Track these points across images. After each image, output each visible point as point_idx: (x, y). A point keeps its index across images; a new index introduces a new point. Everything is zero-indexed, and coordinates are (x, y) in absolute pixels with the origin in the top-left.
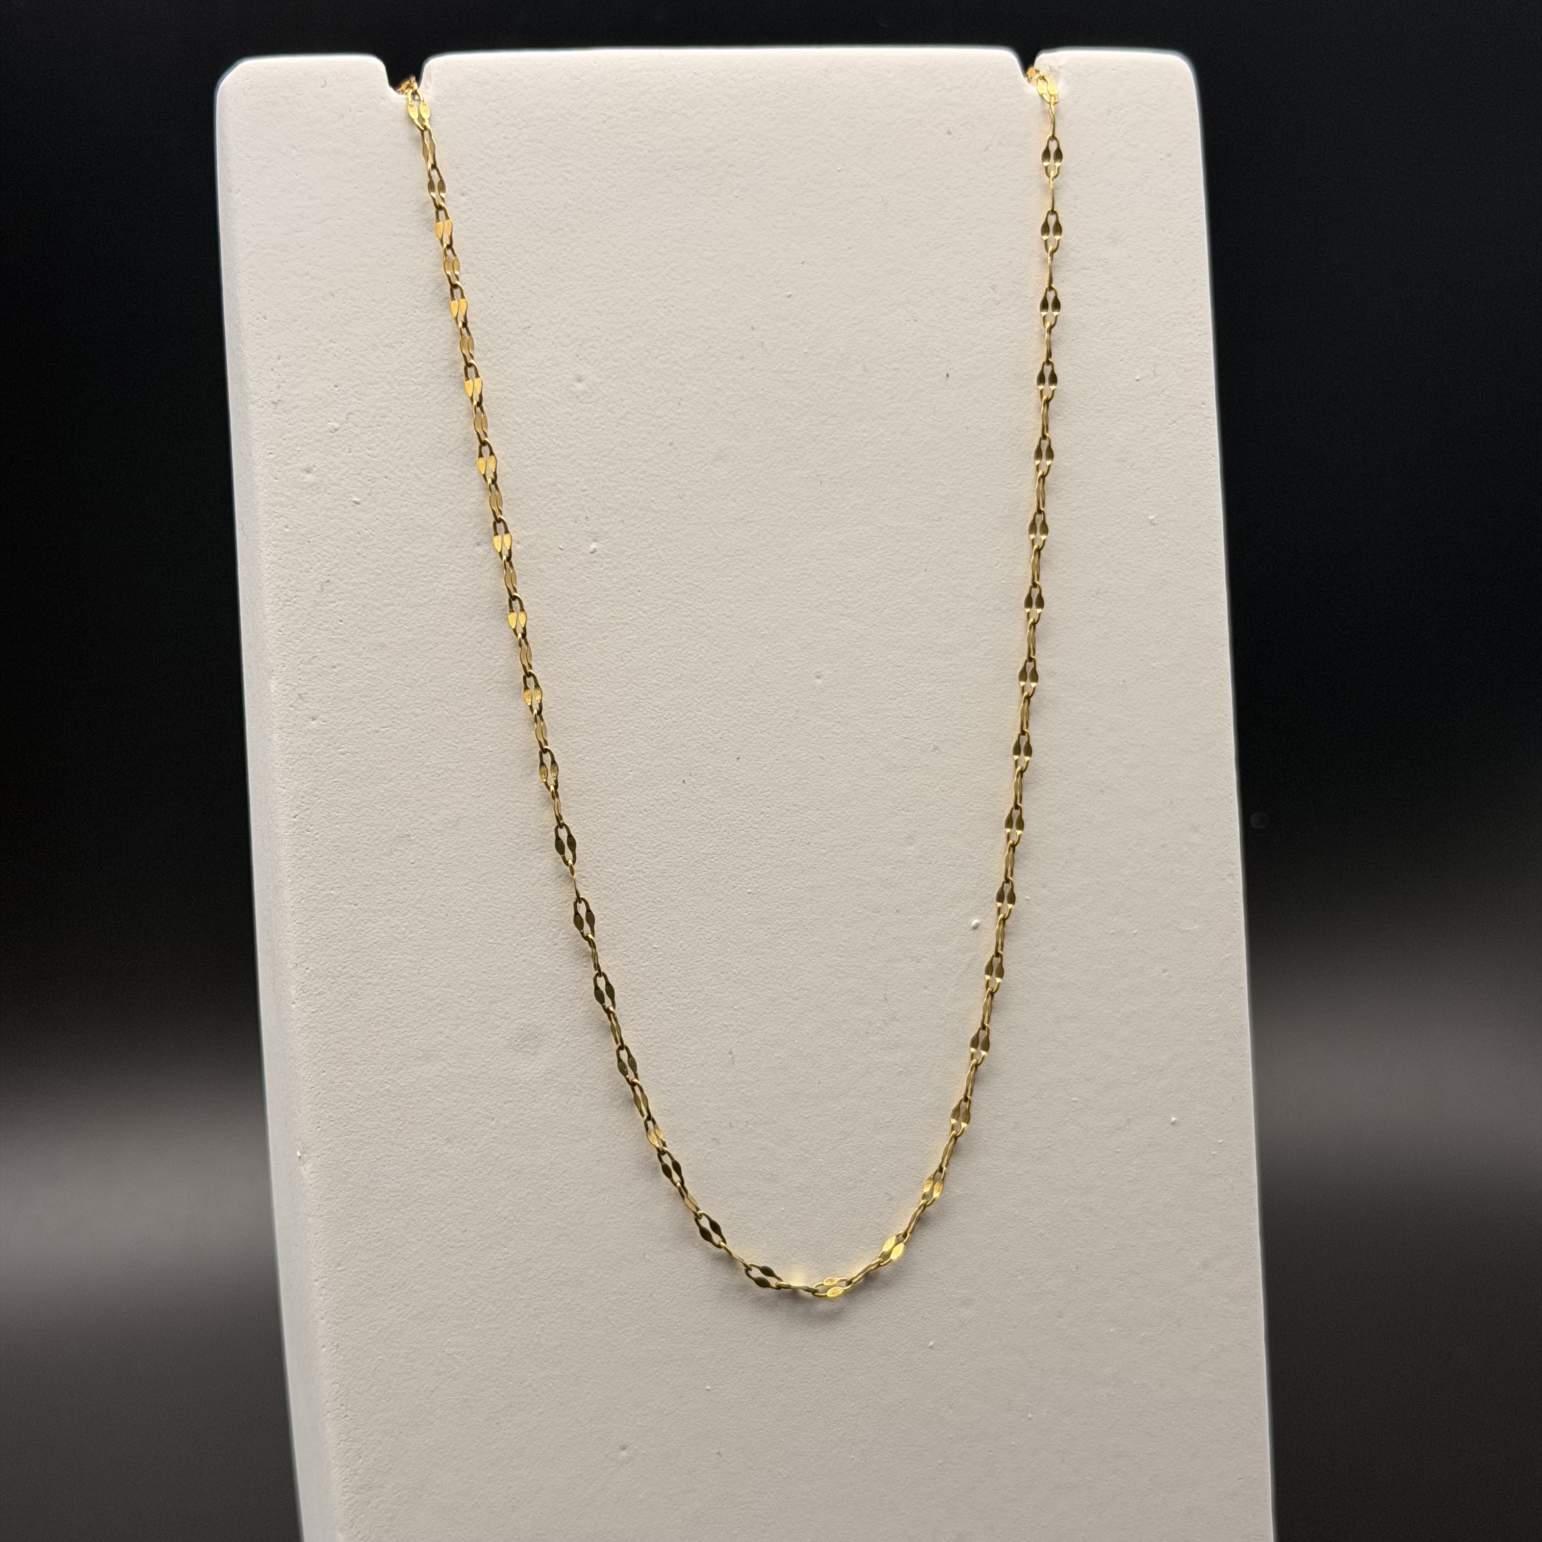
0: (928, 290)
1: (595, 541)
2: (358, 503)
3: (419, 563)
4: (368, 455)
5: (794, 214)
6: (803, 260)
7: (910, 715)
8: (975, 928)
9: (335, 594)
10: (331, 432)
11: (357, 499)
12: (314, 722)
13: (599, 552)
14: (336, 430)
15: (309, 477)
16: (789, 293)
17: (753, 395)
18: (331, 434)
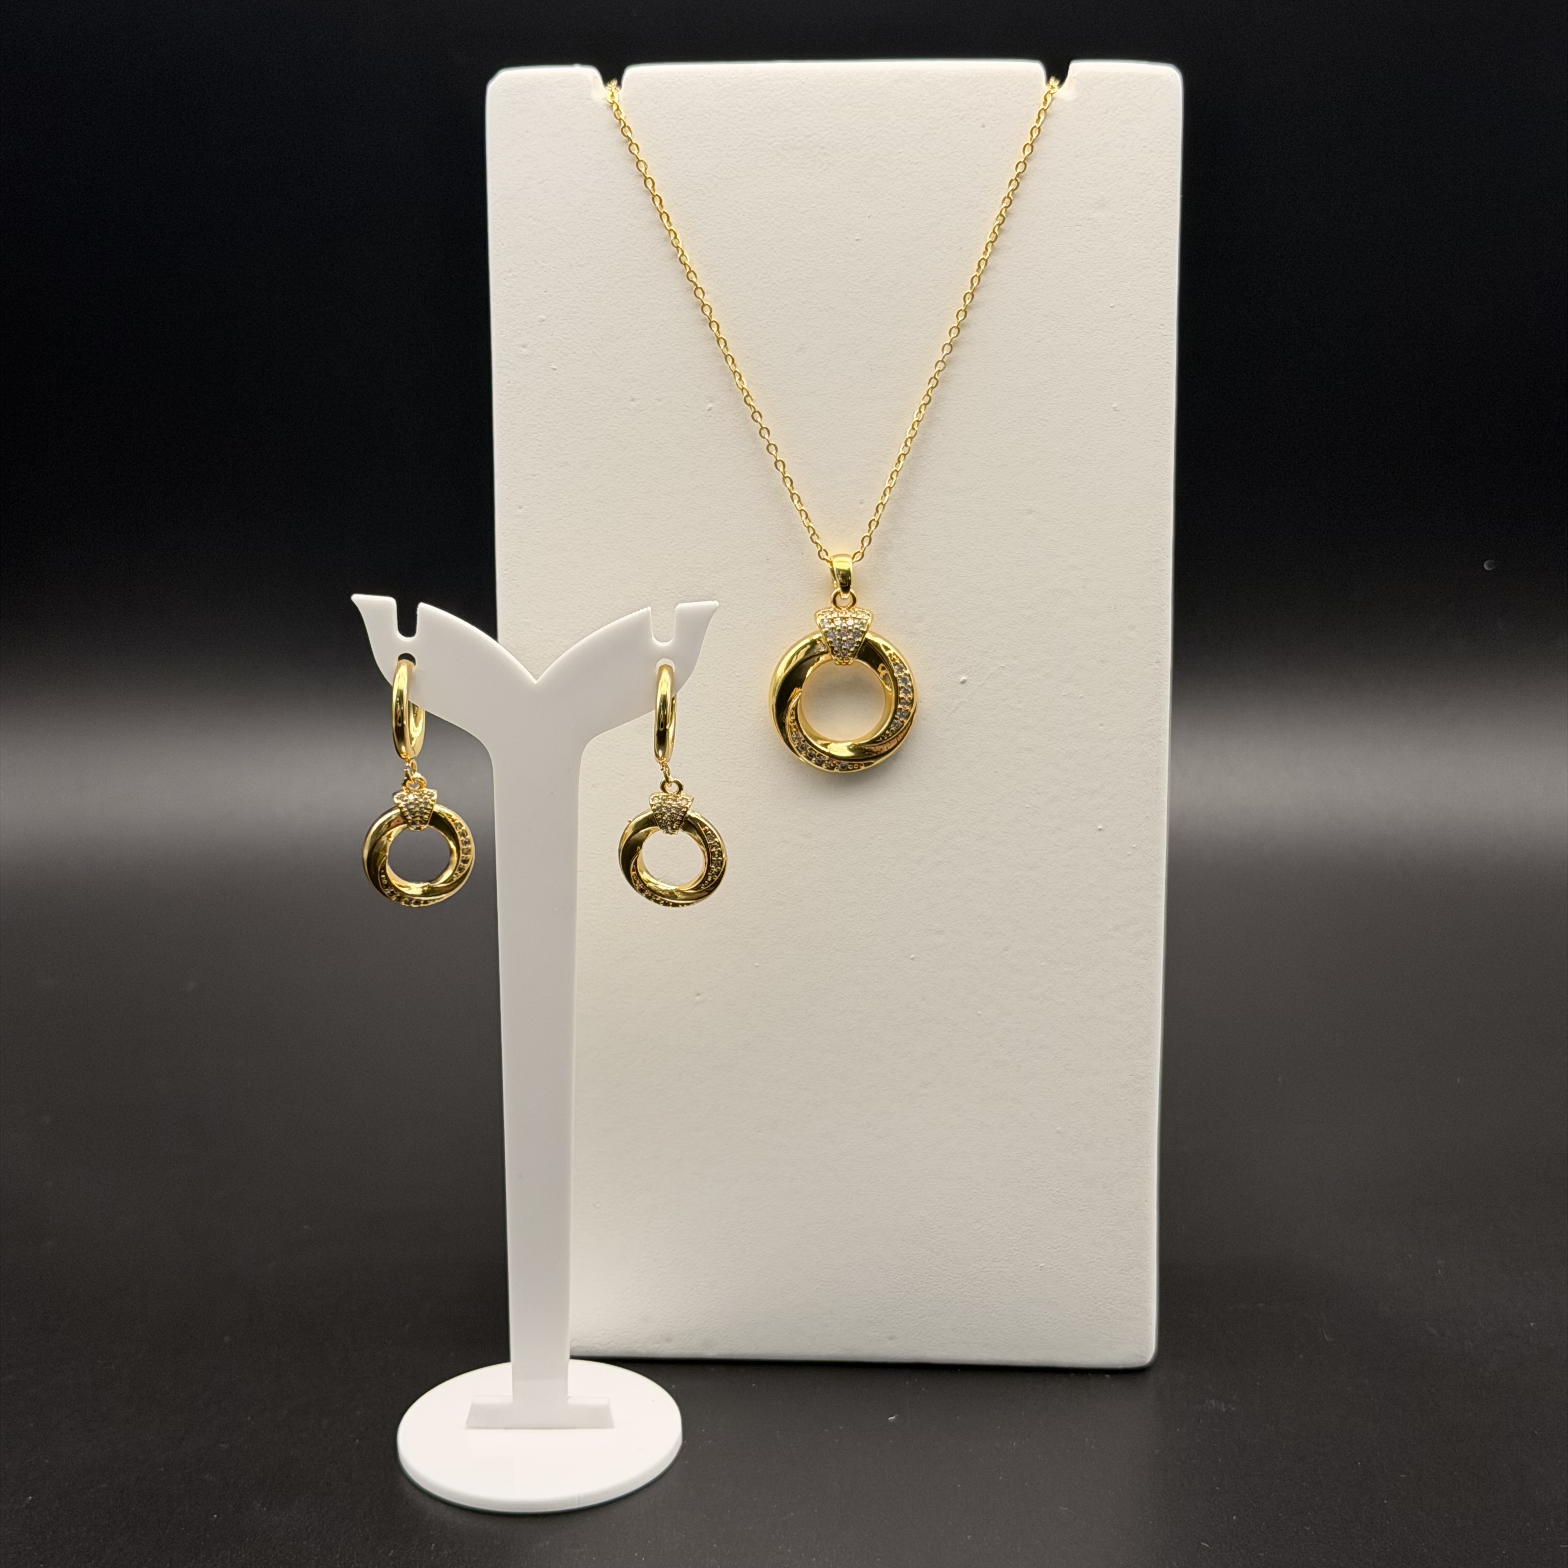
0: (958, 238)
1: (711, 402)
2: (555, 369)
3: (594, 411)
4: (564, 338)
5: (865, 182)
6: (869, 215)
7: (926, 534)
8: (963, 682)
9: (538, 428)
10: (540, 322)
11: (554, 367)
12: (520, 511)
13: (713, 410)
14: (543, 321)
15: (525, 350)
16: (857, 238)
17: (827, 308)
18: (539, 323)
